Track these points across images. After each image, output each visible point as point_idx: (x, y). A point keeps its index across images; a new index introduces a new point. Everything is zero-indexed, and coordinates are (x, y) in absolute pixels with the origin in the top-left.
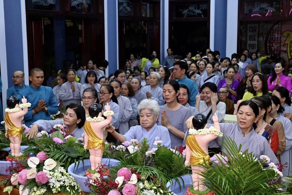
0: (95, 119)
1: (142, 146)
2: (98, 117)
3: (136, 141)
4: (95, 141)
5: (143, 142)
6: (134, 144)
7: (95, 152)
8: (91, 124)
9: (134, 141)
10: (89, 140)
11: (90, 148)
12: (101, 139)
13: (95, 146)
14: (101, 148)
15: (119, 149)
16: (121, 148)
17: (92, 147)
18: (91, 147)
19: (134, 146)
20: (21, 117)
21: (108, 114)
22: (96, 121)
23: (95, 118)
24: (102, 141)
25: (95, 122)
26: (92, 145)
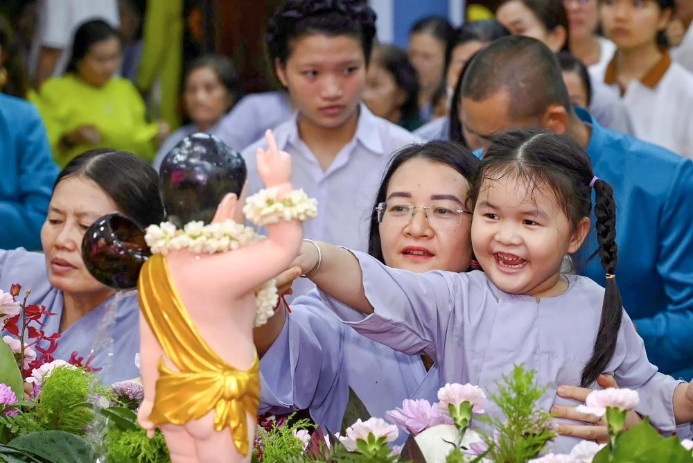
0: (194, 237)
1: (506, 423)
2: (214, 227)
3: (475, 397)
4: (190, 377)
5: (509, 400)
6: (460, 418)
7: (197, 449)
8: (169, 266)
9: (461, 395)
10: (162, 373)
11: (167, 422)
12: (229, 369)
13: (191, 411)
14: (226, 425)
15: (360, 441)
16: (371, 435)
17: (176, 416)
18: (167, 415)
19: (462, 430)
20: (255, 290)
21: (272, 209)
22: (198, 249)
23: (194, 227)
24: (239, 383)
25: (194, 254)
26: (177, 401)
